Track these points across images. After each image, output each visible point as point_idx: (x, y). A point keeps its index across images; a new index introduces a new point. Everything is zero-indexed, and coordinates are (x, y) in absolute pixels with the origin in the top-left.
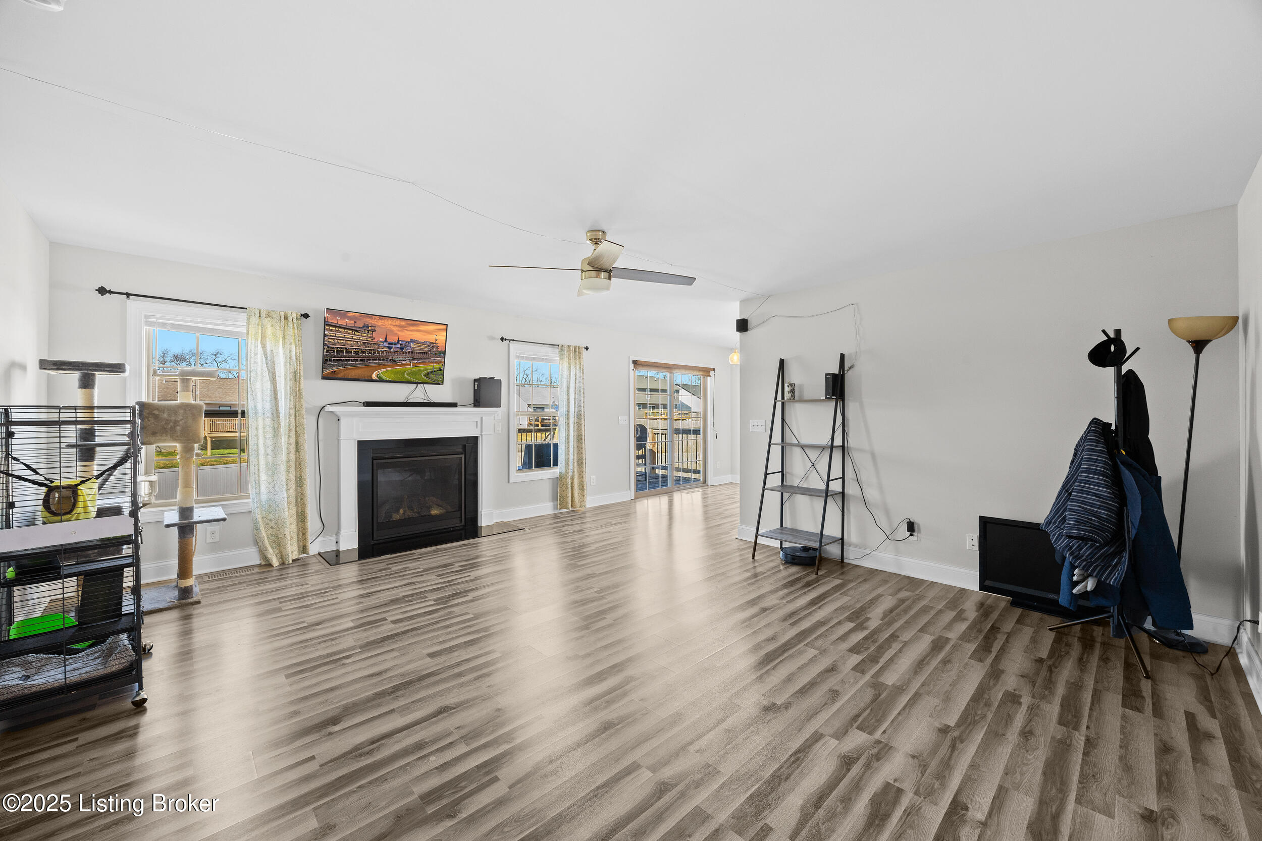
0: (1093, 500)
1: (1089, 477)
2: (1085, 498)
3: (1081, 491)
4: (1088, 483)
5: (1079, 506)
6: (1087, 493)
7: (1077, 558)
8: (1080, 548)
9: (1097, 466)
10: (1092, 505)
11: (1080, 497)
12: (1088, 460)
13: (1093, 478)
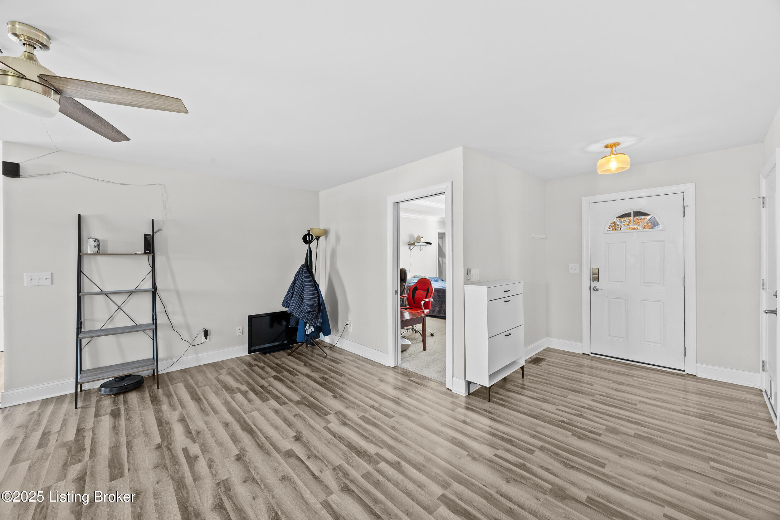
0: (313, 296)
1: (309, 287)
2: (309, 296)
3: (308, 293)
4: (309, 290)
5: (309, 299)
6: (310, 294)
7: (308, 320)
8: (308, 316)
9: (311, 283)
10: (312, 298)
11: (308, 296)
12: (307, 281)
13: (311, 288)
